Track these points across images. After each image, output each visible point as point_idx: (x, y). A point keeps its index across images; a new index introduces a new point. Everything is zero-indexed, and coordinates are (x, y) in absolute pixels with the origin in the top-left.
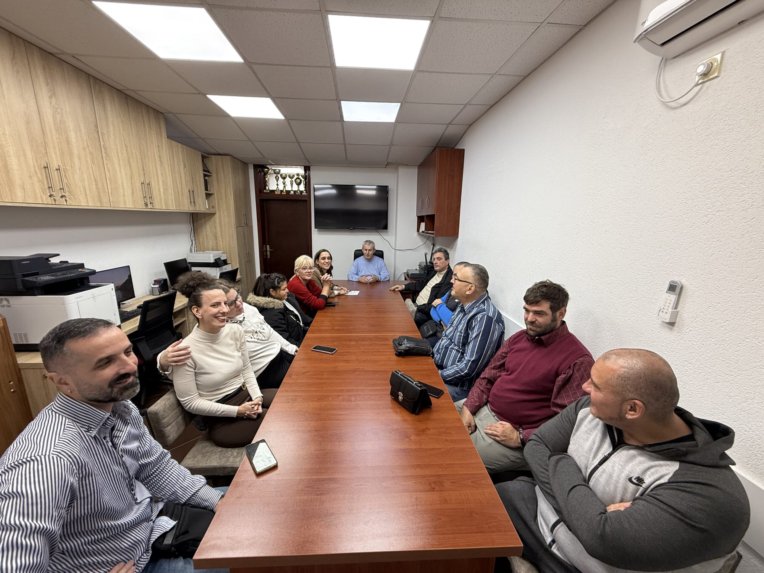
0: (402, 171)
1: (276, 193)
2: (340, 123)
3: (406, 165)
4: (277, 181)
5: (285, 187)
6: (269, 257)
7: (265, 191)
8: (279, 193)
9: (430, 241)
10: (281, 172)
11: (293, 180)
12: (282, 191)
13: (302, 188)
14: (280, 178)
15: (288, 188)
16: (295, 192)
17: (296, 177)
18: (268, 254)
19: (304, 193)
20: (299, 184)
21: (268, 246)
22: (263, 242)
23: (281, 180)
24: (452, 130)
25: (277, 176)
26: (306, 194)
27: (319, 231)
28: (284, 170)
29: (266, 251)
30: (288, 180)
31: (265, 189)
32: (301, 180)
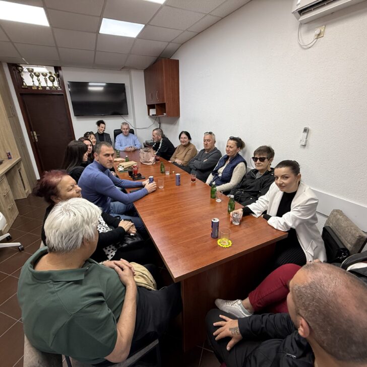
0: (133, 73)
1: (33, 88)
2: (95, 34)
3: (136, 68)
4: (32, 78)
5: (40, 83)
6: (37, 141)
7: (23, 87)
8: (36, 88)
9: (157, 121)
10: (35, 71)
11: (47, 77)
12: (38, 87)
13: (56, 84)
14: (34, 76)
15: (43, 84)
16: (50, 87)
17: (49, 75)
18: (36, 138)
19: (59, 89)
20: (53, 81)
21: (35, 132)
22: (30, 130)
23: (35, 78)
24: (171, 46)
25: (31, 74)
26: (61, 89)
27: (77, 118)
28: (37, 69)
29: (34, 136)
30: (42, 78)
31: (23, 85)
32: (54, 78)
